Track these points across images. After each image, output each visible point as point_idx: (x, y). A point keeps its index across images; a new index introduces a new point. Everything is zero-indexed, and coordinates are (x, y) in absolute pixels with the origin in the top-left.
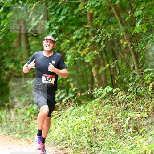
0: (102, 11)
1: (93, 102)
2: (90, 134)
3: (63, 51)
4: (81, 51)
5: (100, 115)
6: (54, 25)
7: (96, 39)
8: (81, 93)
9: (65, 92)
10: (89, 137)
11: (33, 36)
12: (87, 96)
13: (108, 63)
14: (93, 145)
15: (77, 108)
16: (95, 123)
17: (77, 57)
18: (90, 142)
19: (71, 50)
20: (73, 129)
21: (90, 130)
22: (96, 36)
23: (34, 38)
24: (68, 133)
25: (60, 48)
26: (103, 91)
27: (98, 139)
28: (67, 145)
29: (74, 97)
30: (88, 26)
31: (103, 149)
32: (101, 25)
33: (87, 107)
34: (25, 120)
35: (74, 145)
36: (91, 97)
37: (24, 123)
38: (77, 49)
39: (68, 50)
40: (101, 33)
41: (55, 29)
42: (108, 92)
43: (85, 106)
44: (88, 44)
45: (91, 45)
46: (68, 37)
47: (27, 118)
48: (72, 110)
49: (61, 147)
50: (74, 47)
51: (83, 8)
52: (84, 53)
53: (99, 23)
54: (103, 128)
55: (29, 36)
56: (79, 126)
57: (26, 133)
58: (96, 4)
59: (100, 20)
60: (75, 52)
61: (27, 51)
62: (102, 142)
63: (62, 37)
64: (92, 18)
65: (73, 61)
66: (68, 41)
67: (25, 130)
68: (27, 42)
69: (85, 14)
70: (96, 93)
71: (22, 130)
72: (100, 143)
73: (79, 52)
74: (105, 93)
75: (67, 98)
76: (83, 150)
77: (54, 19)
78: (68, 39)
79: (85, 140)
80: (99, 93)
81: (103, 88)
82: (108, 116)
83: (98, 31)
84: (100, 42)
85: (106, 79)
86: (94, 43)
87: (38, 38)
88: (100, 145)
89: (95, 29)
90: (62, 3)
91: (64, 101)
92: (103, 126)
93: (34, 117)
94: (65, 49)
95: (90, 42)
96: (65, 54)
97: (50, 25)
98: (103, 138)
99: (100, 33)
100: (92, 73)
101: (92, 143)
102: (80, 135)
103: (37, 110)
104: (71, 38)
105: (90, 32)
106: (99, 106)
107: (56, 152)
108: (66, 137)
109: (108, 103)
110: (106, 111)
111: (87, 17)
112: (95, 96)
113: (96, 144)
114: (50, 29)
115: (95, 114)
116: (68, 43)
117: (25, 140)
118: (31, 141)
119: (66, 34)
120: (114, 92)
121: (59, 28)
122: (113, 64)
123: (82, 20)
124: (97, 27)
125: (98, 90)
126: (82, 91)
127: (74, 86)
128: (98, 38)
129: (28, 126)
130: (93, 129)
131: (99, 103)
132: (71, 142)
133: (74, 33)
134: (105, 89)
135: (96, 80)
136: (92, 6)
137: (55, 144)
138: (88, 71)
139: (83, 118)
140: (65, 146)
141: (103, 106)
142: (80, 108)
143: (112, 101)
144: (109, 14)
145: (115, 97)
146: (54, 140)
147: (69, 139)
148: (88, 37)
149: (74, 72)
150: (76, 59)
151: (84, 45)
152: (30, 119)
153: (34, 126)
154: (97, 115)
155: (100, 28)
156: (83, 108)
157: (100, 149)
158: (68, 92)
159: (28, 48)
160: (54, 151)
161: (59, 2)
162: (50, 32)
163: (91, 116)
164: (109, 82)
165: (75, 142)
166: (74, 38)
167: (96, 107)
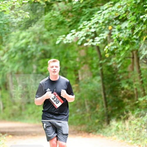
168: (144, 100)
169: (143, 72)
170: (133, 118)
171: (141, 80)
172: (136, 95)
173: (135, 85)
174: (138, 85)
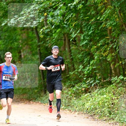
0: (117, 28)
1: (111, 86)
2: (110, 106)
3: (92, 53)
4: (104, 53)
5: (116, 94)
6: (87, 36)
7: (113, 46)
8: (103, 80)
9: (93, 80)
10: (109, 108)
11: (73, 44)
12: (107, 82)
13: (121, 61)
14: (112, 114)
15: (101, 90)
16: (112, 99)
17: (101, 57)
18: (109, 111)
19: (97, 53)
20: (99, 103)
21: (109, 103)
22: (113, 44)
23: (74, 45)
24: (95, 106)
25: (90, 51)
26: (118, 79)
27: (114, 109)
28: (95, 113)
29: (99, 83)
30: (108, 37)
31: (118, 116)
32: (116, 36)
33: (107, 89)
34: (68, 98)
35: (99, 113)
36: (110, 83)
37: (68, 99)
38: (101, 52)
39: (96, 52)
40: (117, 41)
41: (87, 39)
42: (121, 79)
43: (106, 88)
44: (109, 49)
45: (110, 49)
46: (95, 44)
47: (69, 96)
48: (98, 91)
49: (91, 114)
50: (99, 51)
51: (105, 26)
52: (105, 55)
53: (115, 35)
54: (118, 102)
55: (71, 44)
56: (103, 101)
57: (69, 105)
58: (113, 23)
59: (116, 33)
60: (100, 54)
61: (69, 53)
62: (117, 111)
63: (91, 44)
64: (110, 32)
65: (98, 60)
66: (96, 47)
67: (68, 103)
68: (70, 47)
69: (106, 29)
70: (113, 80)
71: (66, 104)
72: (116, 112)
73: (103, 54)
74: (119, 80)
75: (95, 83)
76: (105, 117)
77: (86, 32)
78: (96, 46)
79: (106, 110)
80: (115, 80)
81: (118, 77)
82: (121, 95)
83: (114, 40)
84: (116, 47)
85: (120, 71)
86: (112, 48)
87: (76, 45)
88: (116, 113)
89: (113, 39)
90: (91, 23)
91: (93, 85)
92: (118, 101)
93: (74, 95)
94: (93, 52)
95: (109, 48)
96: (93, 55)
97: (84, 37)
98: (118, 109)
99: (115, 41)
100: (111, 67)
101: (110, 112)
102: (103, 107)
103: (76, 91)
104: (97, 45)
105: (109, 41)
106: (115, 88)
107: (88, 117)
108: (94, 108)
109: (121, 86)
110: (120, 92)
111: (107, 32)
112: (112, 82)
113: (113, 113)
114: (84, 39)
115: (113, 93)
116: (95, 48)
117: (68, 110)
118: (72, 111)
119: (94, 42)
120: (124, 79)
121: (90, 38)
122: (124, 62)
123: (104, 33)
124: (114, 38)
125: (115, 78)
126: (104, 79)
127: (99, 76)
128: (114, 45)
129: (70, 101)
130: (111, 103)
131: (115, 87)
132: (97, 111)
133: (100, 42)
134: (119, 78)
135: (113, 72)
136: (111, 25)
137: (87, 113)
138: (108, 66)
139: (105, 96)
140: (93, 114)
141: (117, 88)
142: (103, 90)
143: (123, 85)
144: (121, 29)
145: (125, 82)
146: (86, 110)
147: (96, 109)
148: (108, 44)
149: (99, 67)
150: (101, 58)
151: (105, 49)
152: (71, 97)
153: (74, 101)
154: (114, 94)
155: (116, 39)
156: (105, 89)
157: (116, 116)
158: (95, 79)
159: (70, 51)
160: (86, 117)
161: (90, 22)
162: (84, 41)
163: (110, 95)
164: (122, 73)
165: (100, 111)
166: (99, 45)
167: (113, 89)
168: (74, 74)
169: (72, 51)
170: (65, 89)
171: (71, 57)
172: (67, 70)
173: (67, 62)
174: (69, 61)
